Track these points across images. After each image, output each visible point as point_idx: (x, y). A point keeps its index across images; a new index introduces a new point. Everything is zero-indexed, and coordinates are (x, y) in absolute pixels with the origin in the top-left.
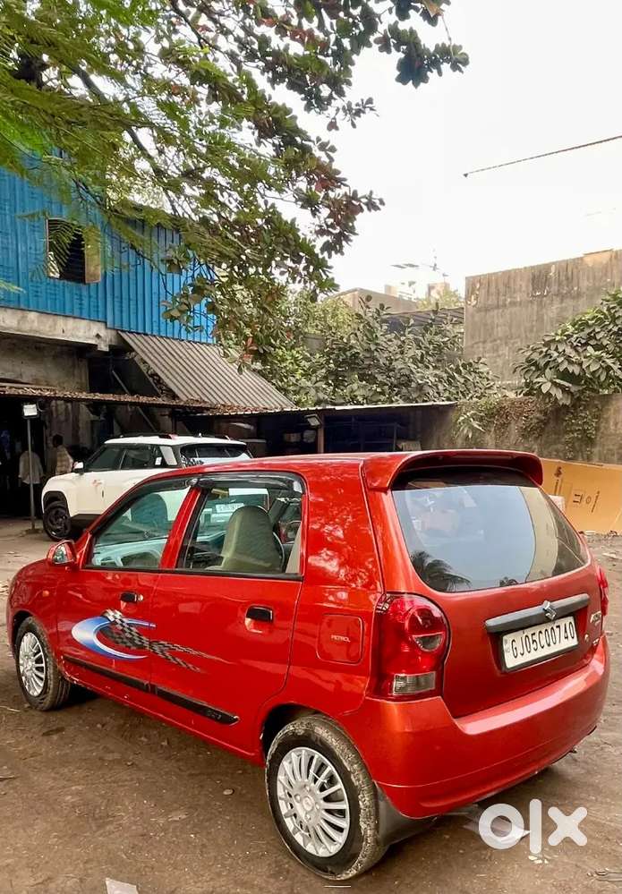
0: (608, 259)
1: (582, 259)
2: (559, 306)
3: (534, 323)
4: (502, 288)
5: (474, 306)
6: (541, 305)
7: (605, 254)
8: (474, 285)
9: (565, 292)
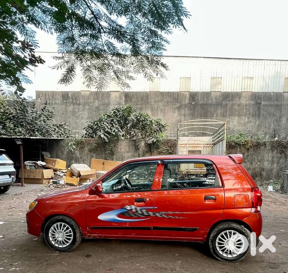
0: (89, 93)
1: (80, 92)
2: (73, 107)
3: (64, 112)
4: (51, 98)
5: (40, 102)
6: (66, 105)
7: (88, 92)
8: (39, 94)
9: (75, 102)
